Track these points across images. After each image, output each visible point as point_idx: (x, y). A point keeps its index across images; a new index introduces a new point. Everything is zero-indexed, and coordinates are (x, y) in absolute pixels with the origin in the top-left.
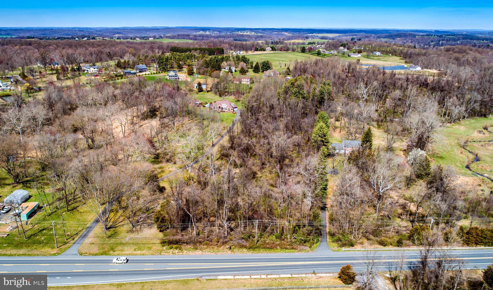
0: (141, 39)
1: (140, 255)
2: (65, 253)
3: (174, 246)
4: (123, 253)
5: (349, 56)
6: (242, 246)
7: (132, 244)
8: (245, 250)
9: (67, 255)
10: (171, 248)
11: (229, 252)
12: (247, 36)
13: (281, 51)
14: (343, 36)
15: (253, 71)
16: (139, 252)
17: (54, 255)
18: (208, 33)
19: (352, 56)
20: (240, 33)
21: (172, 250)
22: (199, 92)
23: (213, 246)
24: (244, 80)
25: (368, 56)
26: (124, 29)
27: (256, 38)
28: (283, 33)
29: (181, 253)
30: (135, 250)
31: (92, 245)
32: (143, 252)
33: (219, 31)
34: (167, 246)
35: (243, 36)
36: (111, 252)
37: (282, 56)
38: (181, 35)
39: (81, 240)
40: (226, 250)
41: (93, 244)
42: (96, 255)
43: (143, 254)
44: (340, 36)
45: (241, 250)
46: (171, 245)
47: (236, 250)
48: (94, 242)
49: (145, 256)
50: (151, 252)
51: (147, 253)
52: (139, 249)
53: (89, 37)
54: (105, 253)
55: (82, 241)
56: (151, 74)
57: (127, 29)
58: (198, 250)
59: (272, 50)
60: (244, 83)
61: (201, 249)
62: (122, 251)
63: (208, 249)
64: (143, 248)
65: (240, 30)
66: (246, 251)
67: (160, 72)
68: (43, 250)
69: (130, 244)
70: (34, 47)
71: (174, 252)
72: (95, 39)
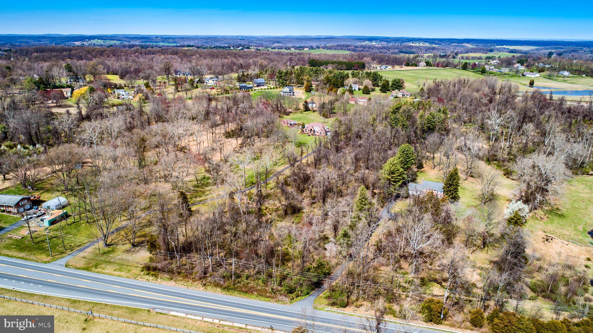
0: (296, 49)
1: (116, 276)
2: (54, 262)
3: (152, 273)
5: (523, 75)
6: (217, 285)
7: (117, 264)
9: (55, 264)
10: (148, 274)
11: (202, 289)
12: (416, 47)
13: (438, 67)
14: (541, 49)
15: (380, 90)
16: (117, 273)
17: (46, 262)
18: (374, 43)
19: (527, 75)
20: (411, 44)
21: (147, 276)
22: (306, 111)
23: (189, 280)
24: (361, 100)
25: (550, 76)
26: (285, 38)
27: (426, 50)
28: (464, 44)
29: (154, 281)
30: (115, 270)
31: (83, 259)
32: (120, 274)
33: (386, 42)
34: (145, 272)
35: (411, 47)
36: (93, 269)
37: (434, 73)
38: (340, 46)
39: (78, 252)
41: (85, 258)
42: (79, 269)
43: (119, 276)
44: (538, 49)
45: (215, 289)
48: (86, 256)
49: (120, 278)
50: (128, 275)
51: (124, 276)
52: (120, 270)
53: (244, 47)
54: (87, 269)
55: (77, 254)
56: (268, 89)
57: (288, 38)
58: (172, 281)
59: (427, 65)
60: (361, 103)
61: (175, 281)
62: (103, 269)
64: (123, 270)
65: (412, 40)
66: (220, 290)
67: (278, 86)
68: (39, 256)
69: (115, 263)
70: (179, 57)
71: (148, 279)
72: (249, 48)
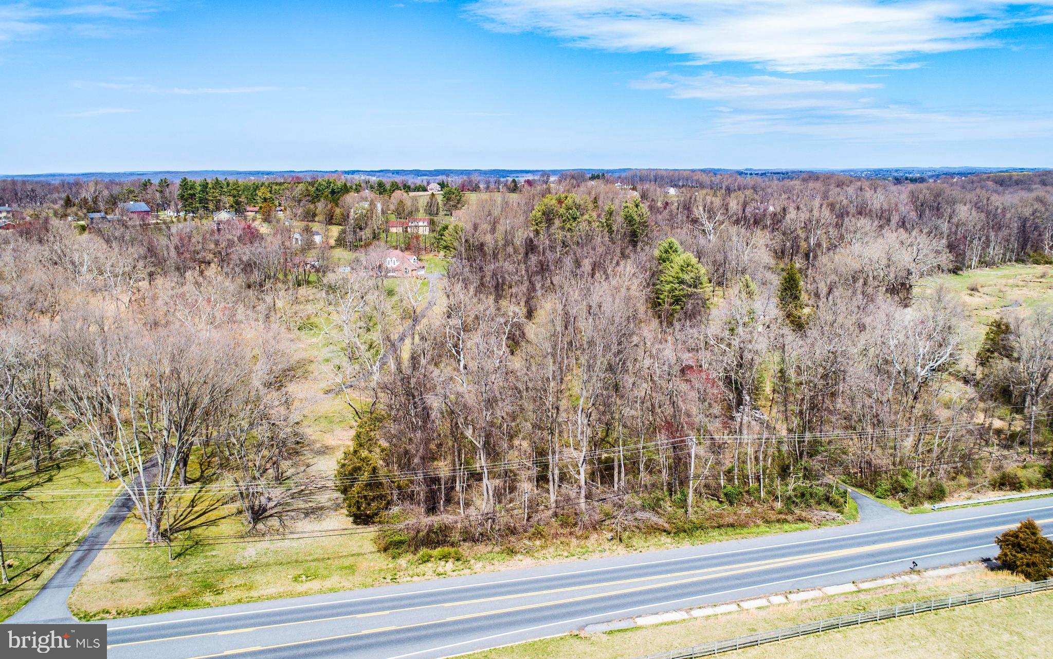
1: (321, 591)
2: (11, 620)
3: (436, 552)
4: (254, 593)
6: (653, 530)
7: (276, 564)
8: (664, 538)
10: (426, 560)
11: (621, 549)
16: (315, 585)
21: (429, 565)
23: (563, 539)
29: (467, 571)
30: (296, 579)
31: (122, 585)
32: (328, 583)
34: (410, 556)
36: (209, 598)
39: (69, 575)
40: (607, 545)
41: (122, 580)
42: (148, 612)
43: (333, 590)
45: (652, 540)
46: (424, 551)
47: (637, 541)
48: (123, 576)
49: (340, 595)
50: (357, 579)
51: (347, 584)
52: (311, 576)
54: (182, 604)
55: (74, 578)
58: (519, 556)
61: (529, 552)
62: (248, 588)
63: (552, 550)
64: (325, 573)
69: (268, 565)
71: (440, 570)
